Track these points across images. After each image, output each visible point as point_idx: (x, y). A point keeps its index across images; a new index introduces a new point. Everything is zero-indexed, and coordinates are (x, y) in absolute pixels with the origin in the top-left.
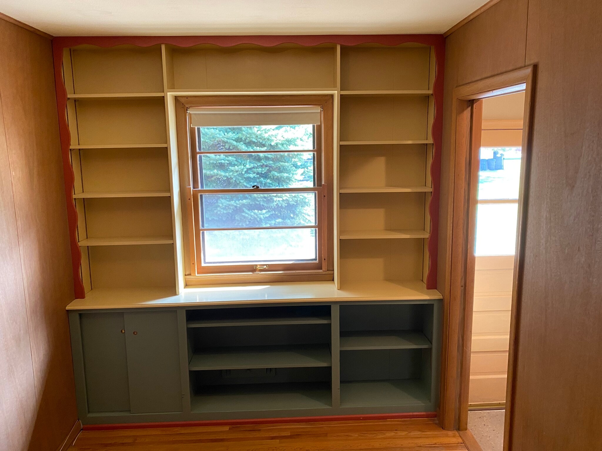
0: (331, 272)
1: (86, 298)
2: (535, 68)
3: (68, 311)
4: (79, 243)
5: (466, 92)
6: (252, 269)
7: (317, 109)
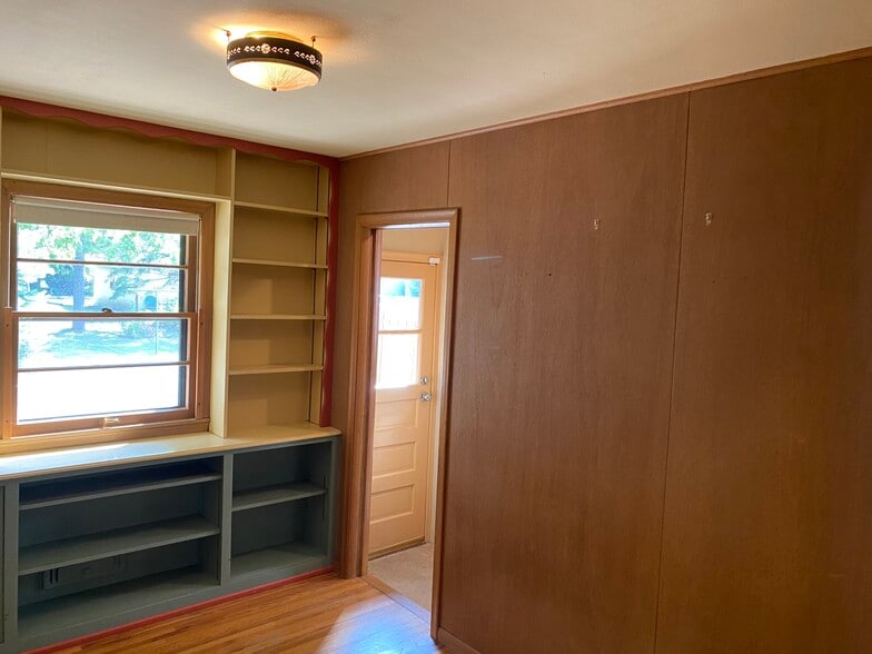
0: (206, 420)
2: (459, 211)
5: (372, 220)
6: (98, 423)
7: (196, 218)
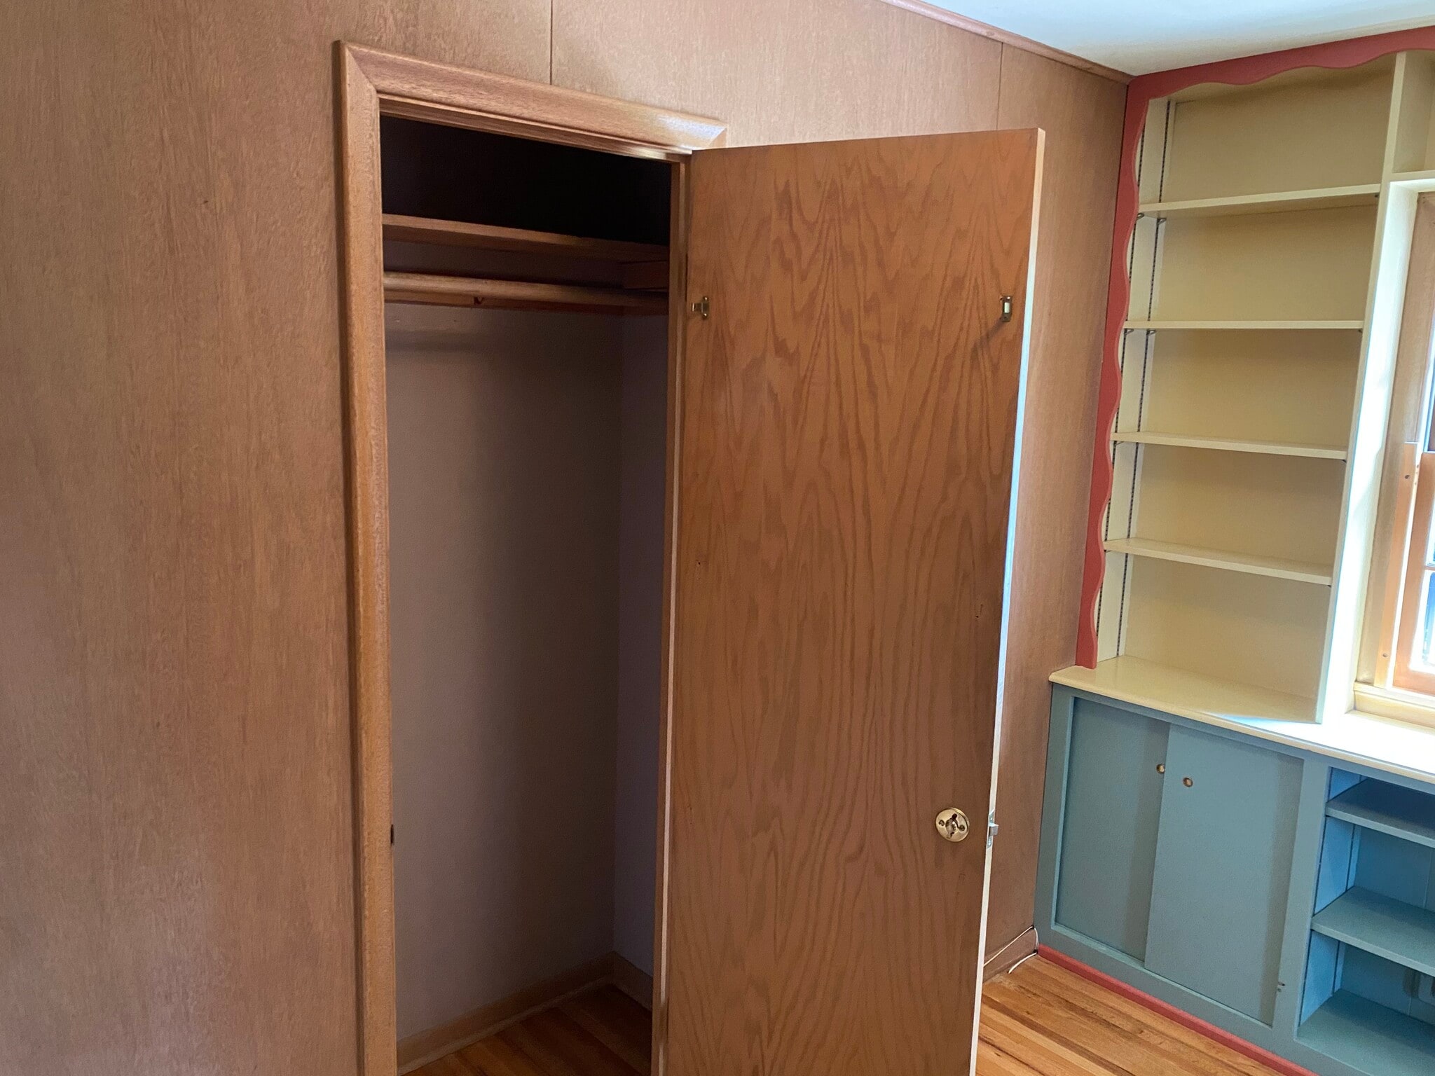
1: (1097, 669)
3: (1052, 684)
4: (1105, 543)
